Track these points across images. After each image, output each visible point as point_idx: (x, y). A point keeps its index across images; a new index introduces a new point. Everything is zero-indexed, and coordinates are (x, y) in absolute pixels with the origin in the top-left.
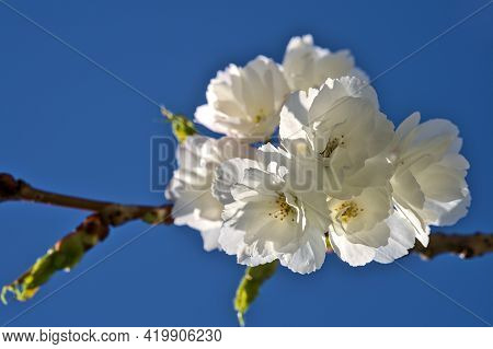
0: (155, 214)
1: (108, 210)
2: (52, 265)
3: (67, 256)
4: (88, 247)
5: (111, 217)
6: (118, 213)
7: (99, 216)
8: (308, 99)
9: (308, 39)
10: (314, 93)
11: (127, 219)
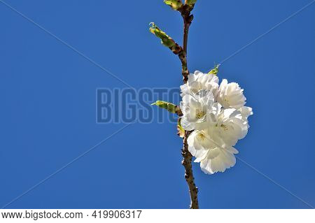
0: (186, 69)
1: (184, 53)
2: (163, 37)
3: (167, 42)
4: (171, 48)
5: (182, 54)
6: (184, 57)
7: (182, 50)
8: (238, 117)
9: (252, 113)
10: (241, 118)
11: (182, 60)
